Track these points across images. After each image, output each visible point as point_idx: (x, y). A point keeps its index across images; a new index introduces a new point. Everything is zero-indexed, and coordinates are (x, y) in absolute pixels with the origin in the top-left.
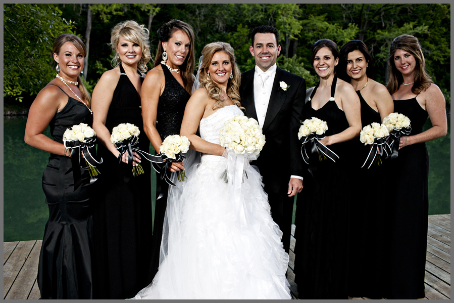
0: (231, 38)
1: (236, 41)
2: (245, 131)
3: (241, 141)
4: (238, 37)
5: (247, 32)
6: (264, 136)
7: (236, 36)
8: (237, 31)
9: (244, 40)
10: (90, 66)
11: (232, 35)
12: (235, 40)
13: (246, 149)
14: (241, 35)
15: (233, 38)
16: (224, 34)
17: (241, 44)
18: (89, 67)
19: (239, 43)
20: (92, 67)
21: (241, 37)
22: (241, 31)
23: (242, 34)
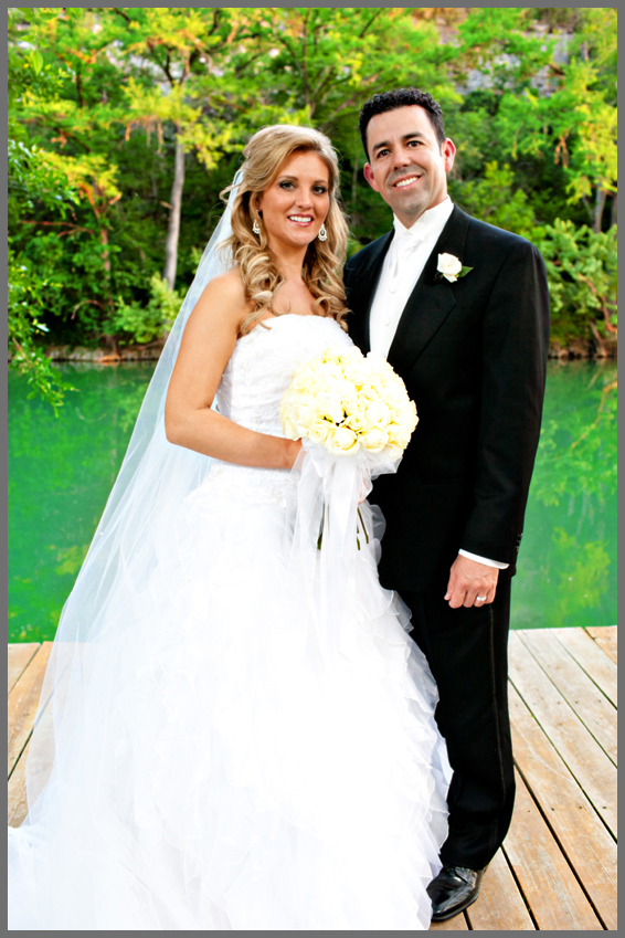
0: (473, 192)
1: (484, 201)
2: (359, 388)
3: (346, 416)
4: (489, 190)
5: (508, 179)
6: (413, 404)
7: (484, 188)
8: (485, 178)
9: (502, 197)
10: (182, 259)
11: (476, 185)
12: (481, 197)
13: (360, 438)
14: (495, 187)
15: (478, 192)
16: (459, 185)
17: (494, 205)
18: (179, 262)
19: (491, 203)
20: (185, 260)
21: (495, 190)
22: (496, 177)
23: (496, 183)
